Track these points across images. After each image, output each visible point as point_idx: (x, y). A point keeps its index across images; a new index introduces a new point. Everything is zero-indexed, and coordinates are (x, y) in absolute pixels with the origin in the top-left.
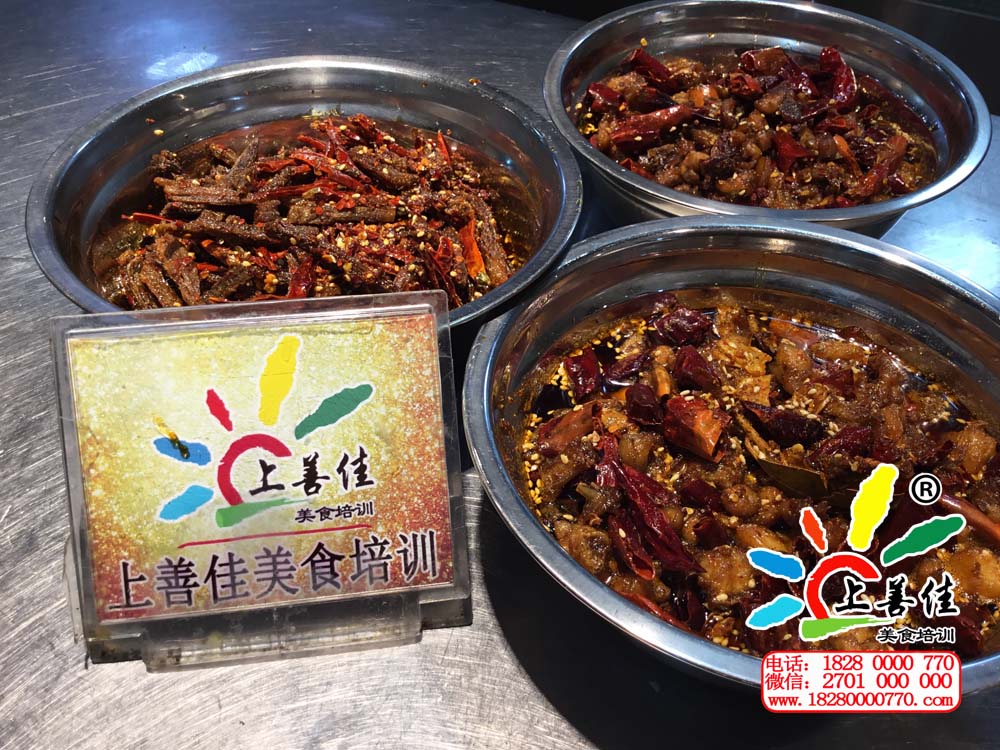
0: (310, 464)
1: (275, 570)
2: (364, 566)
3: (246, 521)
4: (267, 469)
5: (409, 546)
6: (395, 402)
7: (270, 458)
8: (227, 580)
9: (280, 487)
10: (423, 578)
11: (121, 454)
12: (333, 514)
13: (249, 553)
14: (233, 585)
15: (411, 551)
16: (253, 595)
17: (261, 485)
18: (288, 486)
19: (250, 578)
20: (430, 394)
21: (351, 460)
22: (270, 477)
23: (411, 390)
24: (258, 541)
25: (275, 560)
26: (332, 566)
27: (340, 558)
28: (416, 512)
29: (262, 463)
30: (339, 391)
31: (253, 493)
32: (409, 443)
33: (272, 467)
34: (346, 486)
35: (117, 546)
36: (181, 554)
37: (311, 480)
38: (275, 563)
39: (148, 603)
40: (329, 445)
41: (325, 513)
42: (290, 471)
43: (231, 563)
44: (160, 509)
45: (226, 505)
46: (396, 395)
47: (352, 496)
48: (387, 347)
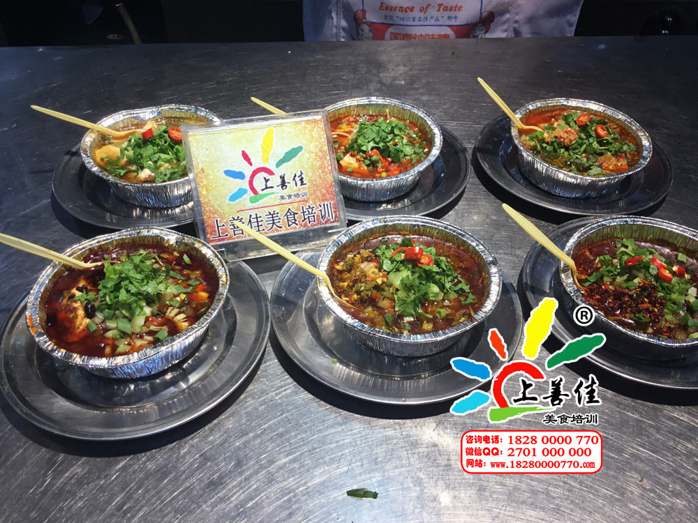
0: (282, 178)
1: (273, 220)
2: (306, 217)
3: (260, 202)
4: (267, 181)
5: (322, 208)
6: (312, 152)
7: (268, 176)
8: (256, 224)
9: (272, 187)
10: (329, 220)
11: (211, 177)
12: (292, 197)
13: (263, 214)
14: (258, 226)
15: (323, 210)
16: (266, 230)
17: (265, 187)
18: (275, 187)
19: (264, 223)
20: (326, 148)
21: (298, 175)
22: (268, 183)
23: (317, 147)
24: (265, 209)
25: (272, 215)
26: (294, 217)
27: (297, 214)
28: (324, 195)
29: (265, 178)
30: (290, 149)
31: (262, 190)
32: (319, 168)
33: (269, 180)
34: (296, 185)
35: (213, 213)
36: (238, 214)
37: (283, 184)
38: (273, 217)
39: (227, 235)
40: (289, 170)
41: (290, 196)
42: (275, 181)
43: (257, 218)
44: (228, 198)
45: (253, 195)
46: (312, 150)
47: (299, 190)
48: (307, 131)
